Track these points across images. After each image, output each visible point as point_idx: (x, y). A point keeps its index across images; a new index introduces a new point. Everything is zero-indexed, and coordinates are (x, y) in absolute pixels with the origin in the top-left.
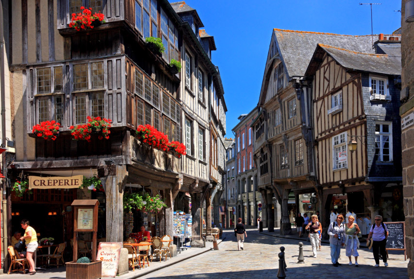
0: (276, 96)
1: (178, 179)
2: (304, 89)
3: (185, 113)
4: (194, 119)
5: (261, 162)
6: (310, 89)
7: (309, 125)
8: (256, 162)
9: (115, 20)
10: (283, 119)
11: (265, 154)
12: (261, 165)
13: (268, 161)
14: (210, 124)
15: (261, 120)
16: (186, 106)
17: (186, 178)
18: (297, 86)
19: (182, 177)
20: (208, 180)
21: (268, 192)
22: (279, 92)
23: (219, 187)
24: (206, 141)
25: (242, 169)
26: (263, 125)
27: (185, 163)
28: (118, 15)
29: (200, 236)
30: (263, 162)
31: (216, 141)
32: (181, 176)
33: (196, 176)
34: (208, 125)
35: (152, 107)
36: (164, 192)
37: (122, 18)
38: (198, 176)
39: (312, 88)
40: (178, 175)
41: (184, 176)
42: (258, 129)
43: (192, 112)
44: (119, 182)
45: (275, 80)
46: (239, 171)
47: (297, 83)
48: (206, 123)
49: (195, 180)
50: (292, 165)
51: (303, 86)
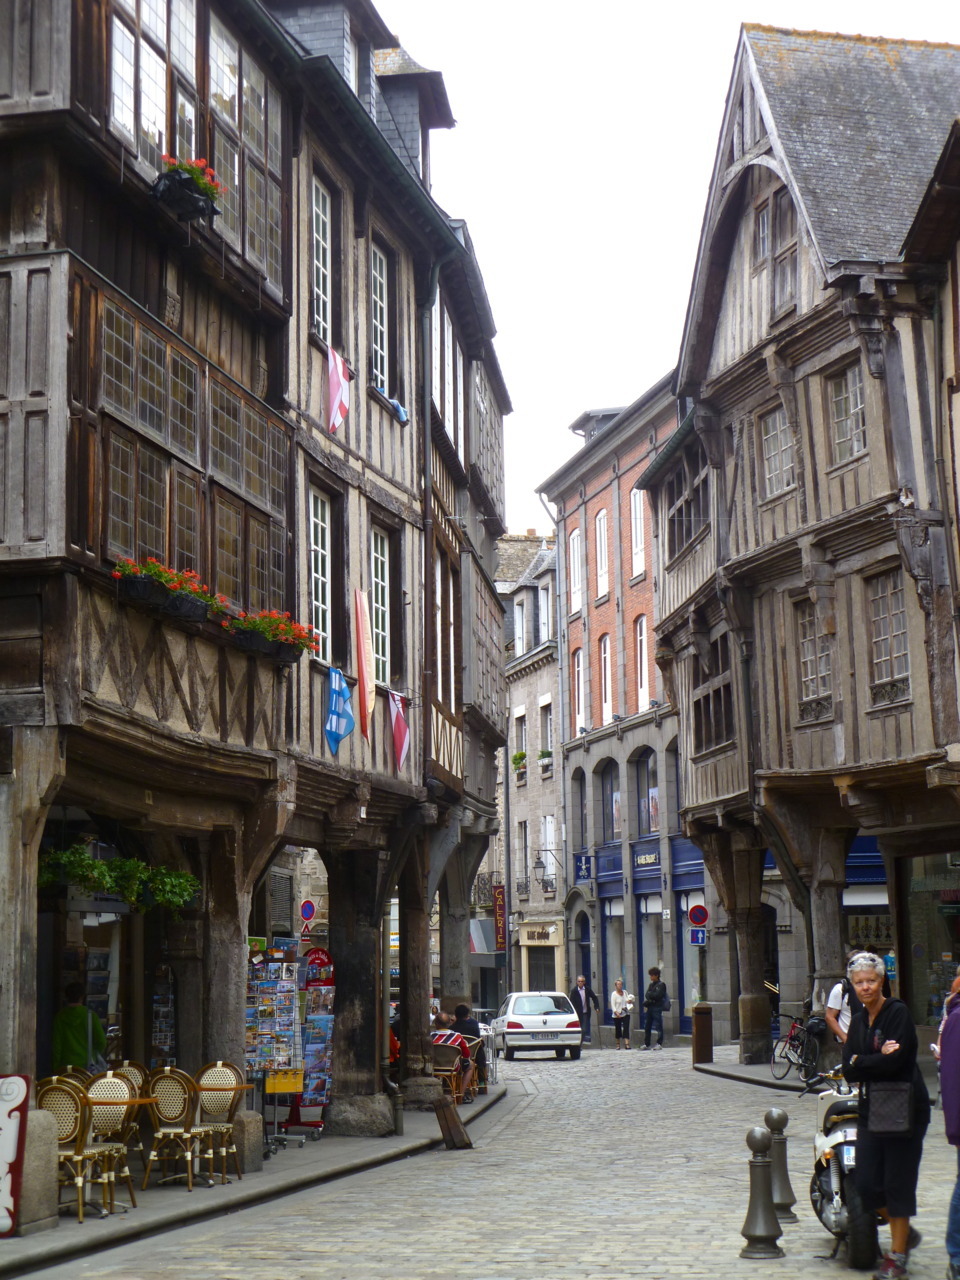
0: (762, 346)
1: (272, 783)
2: (903, 325)
3: (310, 459)
4: (346, 484)
5: (698, 678)
6: (928, 325)
7: (931, 504)
8: (669, 681)
9: (32, 109)
10: (801, 461)
11: (716, 634)
12: (699, 693)
13: (734, 673)
14: (424, 501)
15: (696, 459)
16: (312, 424)
17: (312, 777)
18: (866, 308)
19: (294, 775)
20: (416, 781)
21: (740, 844)
22: (776, 332)
23: (469, 814)
24: (407, 587)
25: (595, 712)
26: (705, 481)
27: (305, 703)
28: (42, 85)
29: (376, 1075)
30: (706, 678)
31: (457, 574)
32: (284, 768)
33: (358, 766)
34: (417, 506)
35: (169, 456)
36: (203, 847)
37: (58, 99)
38: (368, 767)
39: (941, 321)
40: (272, 763)
41: (300, 768)
42: (680, 503)
43: (340, 454)
44: (24, 804)
45: (757, 270)
46: (581, 721)
47: (867, 296)
48: (404, 498)
49: (352, 787)
50: (855, 702)
51: (895, 309)
